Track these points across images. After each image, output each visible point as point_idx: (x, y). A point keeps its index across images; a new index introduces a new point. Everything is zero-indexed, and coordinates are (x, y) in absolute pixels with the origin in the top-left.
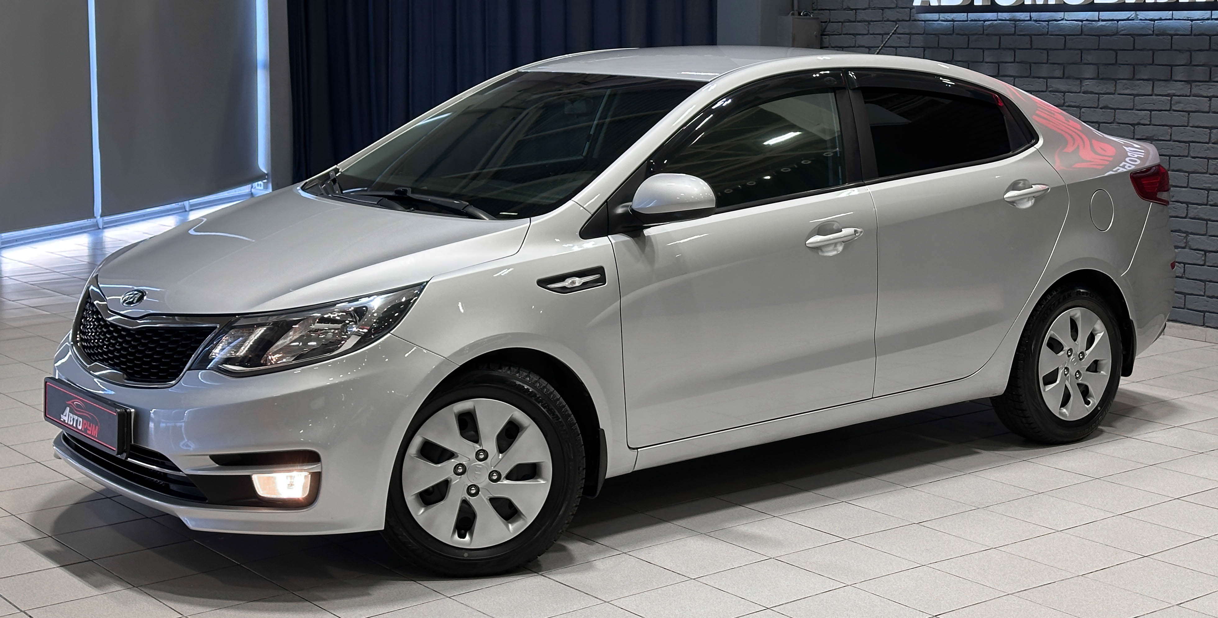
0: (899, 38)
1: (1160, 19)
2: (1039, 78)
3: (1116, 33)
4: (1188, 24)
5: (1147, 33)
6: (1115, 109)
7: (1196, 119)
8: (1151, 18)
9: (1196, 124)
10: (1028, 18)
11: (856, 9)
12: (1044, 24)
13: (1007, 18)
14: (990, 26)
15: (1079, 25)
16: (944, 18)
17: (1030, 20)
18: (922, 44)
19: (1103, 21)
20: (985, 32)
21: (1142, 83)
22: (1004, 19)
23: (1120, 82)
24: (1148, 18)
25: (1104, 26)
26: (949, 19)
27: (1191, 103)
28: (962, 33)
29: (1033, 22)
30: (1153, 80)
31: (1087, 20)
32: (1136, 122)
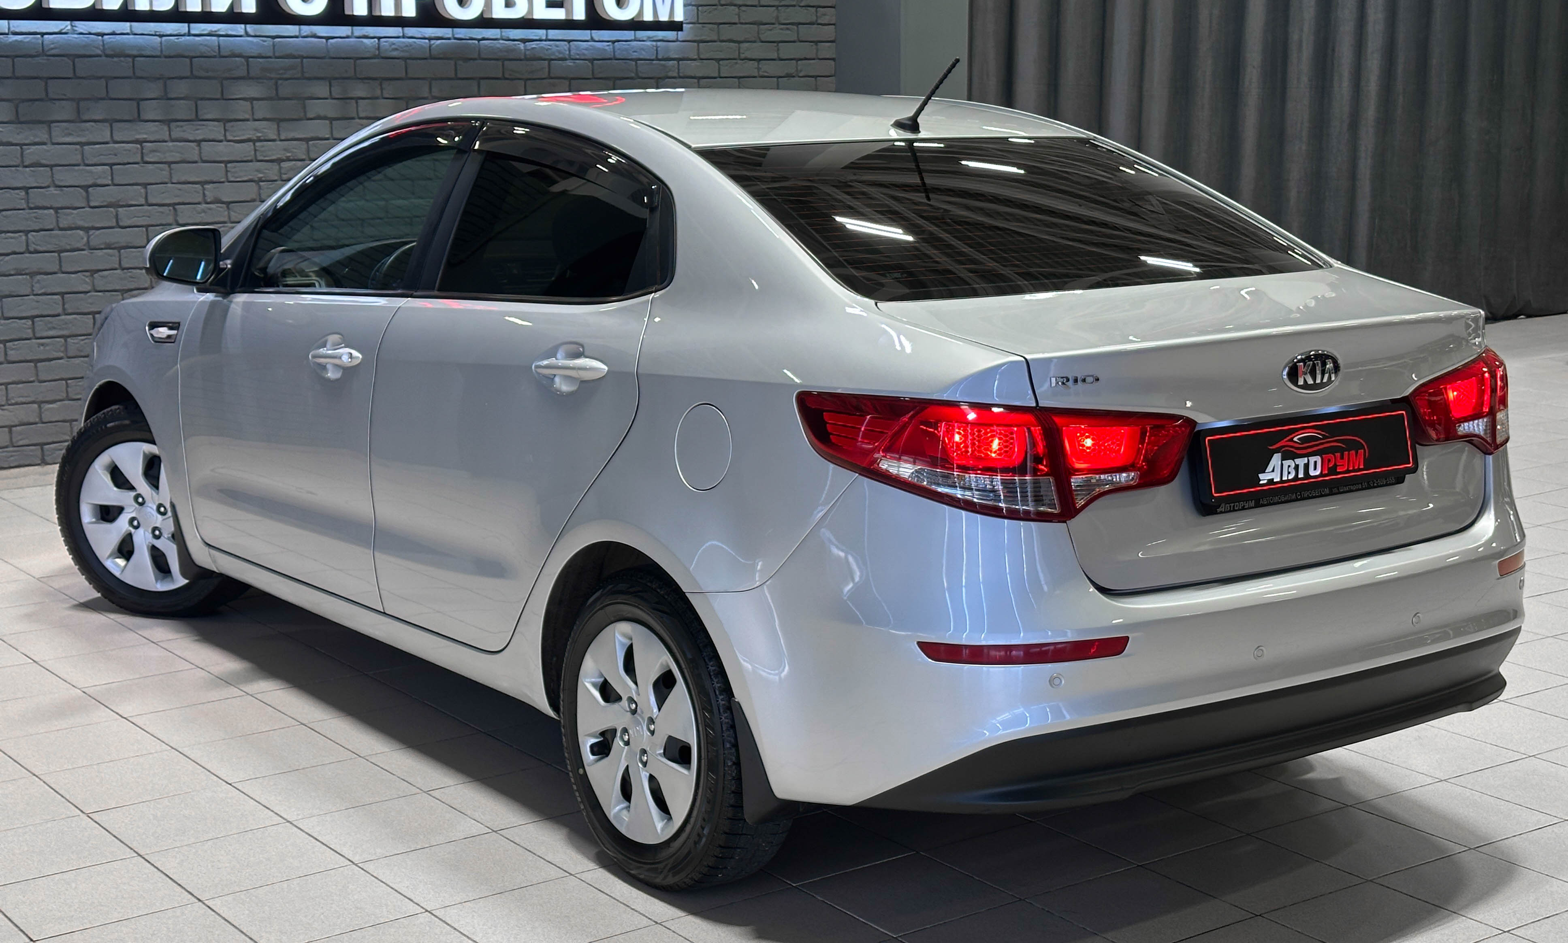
1: (114, 34)
3: (43, 52)
4: (156, 41)
5: (93, 53)
6: (51, 167)
7: (182, 172)
8: (99, 31)
9: (183, 179)
19: (17, 34)
21: (93, 126)
23: (55, 127)
24: (93, 32)
25: (21, 41)
27: (172, 151)
30: (111, 122)
32: (90, 183)
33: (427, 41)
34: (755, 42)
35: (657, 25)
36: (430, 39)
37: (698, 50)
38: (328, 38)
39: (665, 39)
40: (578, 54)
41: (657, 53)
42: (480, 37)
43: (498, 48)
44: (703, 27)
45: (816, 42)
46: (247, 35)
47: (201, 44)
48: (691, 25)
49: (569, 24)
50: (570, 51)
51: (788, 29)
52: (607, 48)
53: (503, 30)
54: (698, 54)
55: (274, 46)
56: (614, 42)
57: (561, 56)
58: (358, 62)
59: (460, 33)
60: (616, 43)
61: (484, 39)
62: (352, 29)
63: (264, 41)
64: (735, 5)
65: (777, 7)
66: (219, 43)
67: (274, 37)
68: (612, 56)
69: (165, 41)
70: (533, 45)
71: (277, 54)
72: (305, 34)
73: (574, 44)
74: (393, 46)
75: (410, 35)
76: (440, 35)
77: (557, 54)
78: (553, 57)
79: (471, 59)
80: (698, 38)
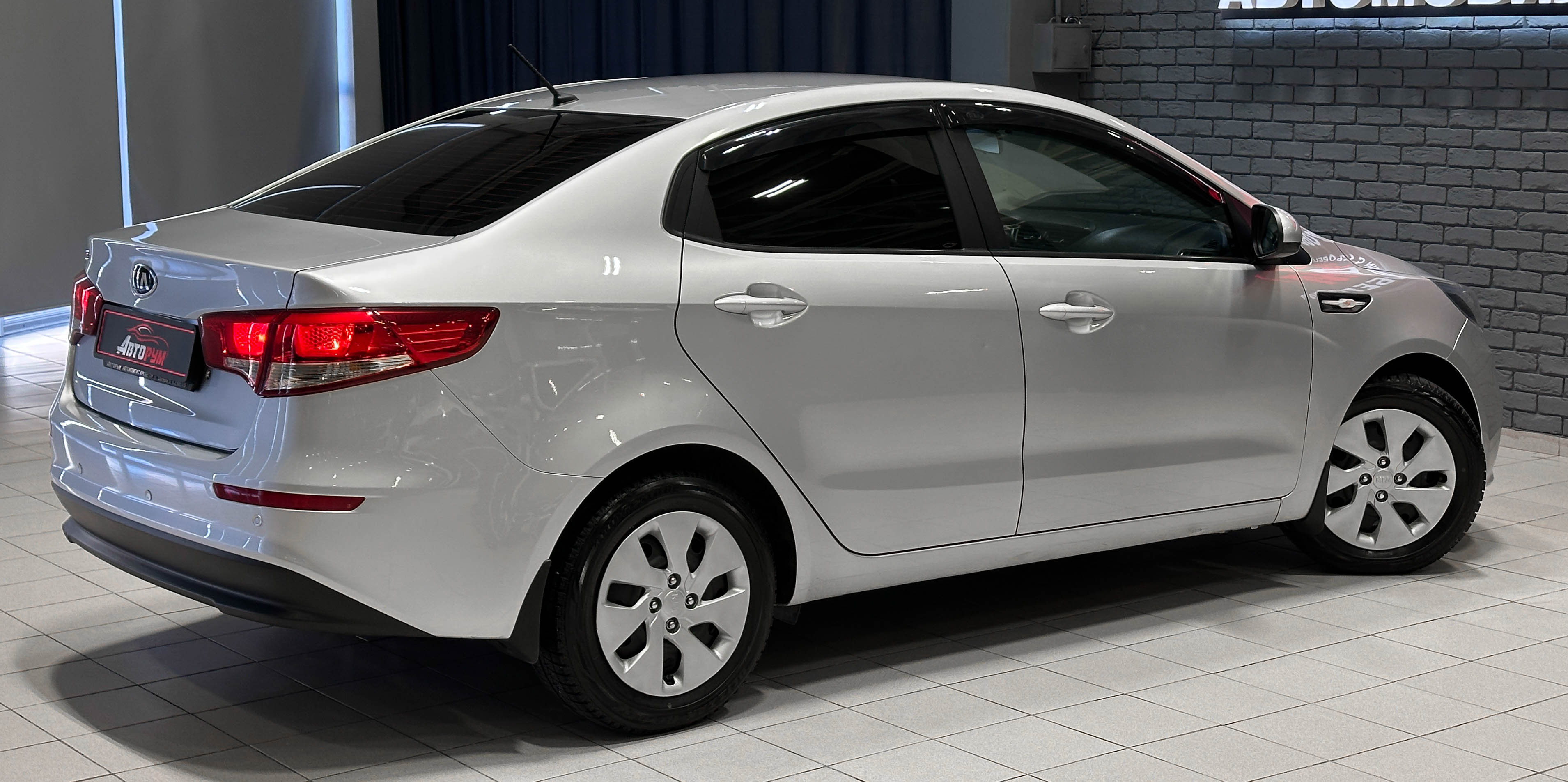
0: (1199, 52)
1: (1559, 26)
2: (1391, 106)
3: (1498, 45)
5: (1539, 45)
6: (1495, 149)
8: (1546, 24)
10: (1377, 25)
11: (1140, 14)
12: (1399, 33)
13: (1348, 26)
14: (1323, 36)
15: (1446, 34)
16: (1260, 25)
17: (1379, 28)
18: (1229, 61)
19: (1479, 28)
20: (1318, 44)
21: (1532, 114)
22: (1343, 26)
23: (1502, 113)
24: (1541, 25)
25: (1481, 35)
26: (1267, 26)
28: (1285, 45)
29: (1383, 31)
30: (1548, 110)
31: (1457, 28)
32: (1523, 167)
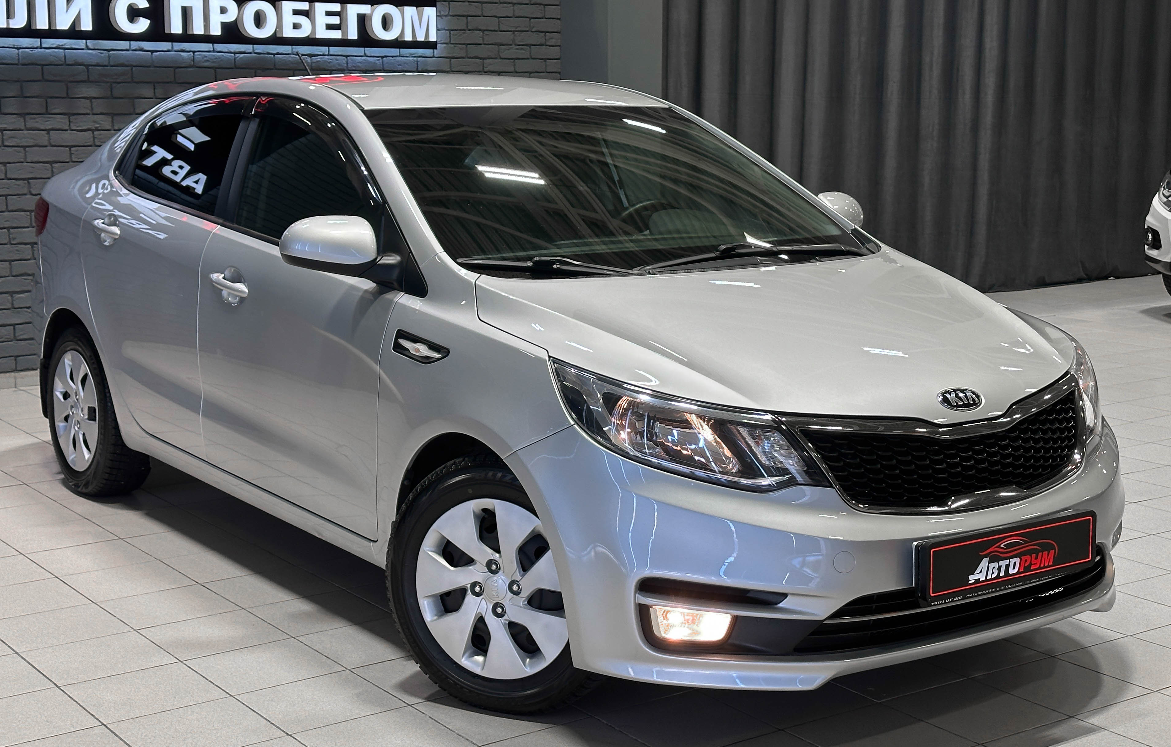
33: (233, 55)
34: (496, 58)
35: (415, 44)
36: (235, 53)
37: (451, 64)
38: (152, 52)
39: (424, 56)
40: (354, 67)
41: (417, 66)
42: (275, 52)
43: (290, 61)
44: (455, 46)
45: (545, 60)
46: (88, 48)
47: (51, 55)
48: (445, 45)
49: (344, 43)
50: (347, 64)
51: (522, 49)
52: (377, 62)
53: (294, 47)
54: (451, 67)
55: (109, 57)
56: (382, 57)
57: (340, 67)
58: (177, 70)
59: (259, 49)
60: (385, 58)
61: (278, 54)
62: (172, 45)
63: (102, 53)
64: (480, 30)
65: (514, 32)
66: (65, 54)
67: (109, 50)
68: (381, 69)
69: (22, 52)
70: (318, 59)
71: (112, 63)
72: (134, 48)
73: (350, 59)
74: (205, 59)
75: (219, 50)
76: (243, 50)
77: (337, 66)
78: (334, 68)
79: (268, 69)
80: (450, 55)
